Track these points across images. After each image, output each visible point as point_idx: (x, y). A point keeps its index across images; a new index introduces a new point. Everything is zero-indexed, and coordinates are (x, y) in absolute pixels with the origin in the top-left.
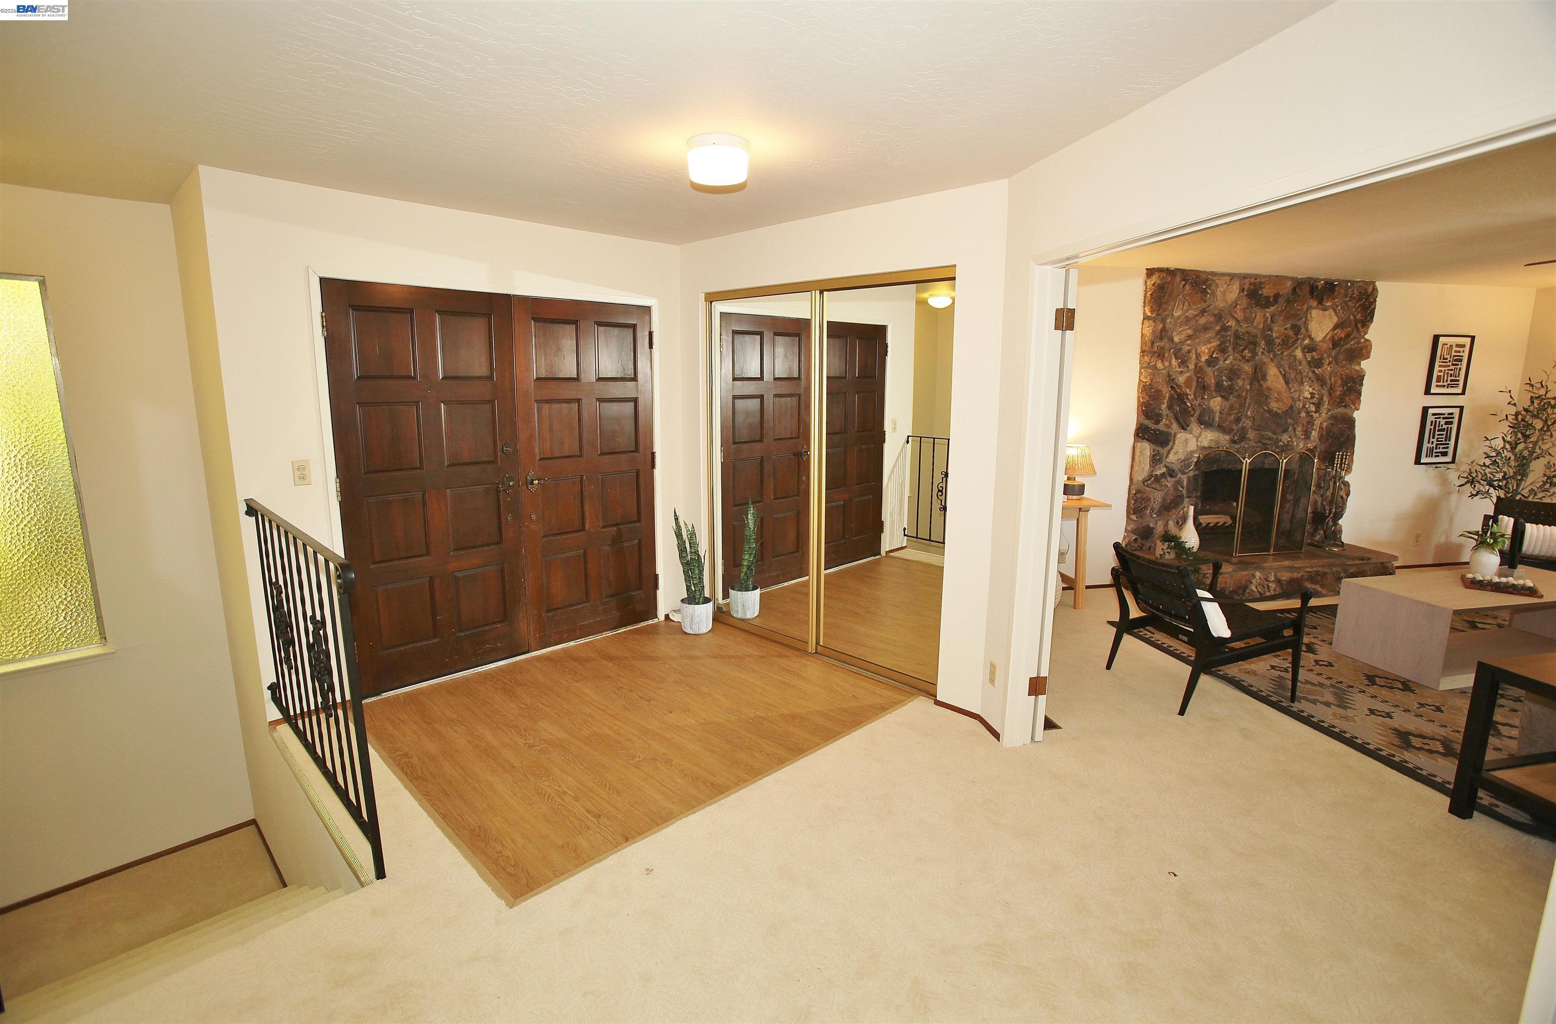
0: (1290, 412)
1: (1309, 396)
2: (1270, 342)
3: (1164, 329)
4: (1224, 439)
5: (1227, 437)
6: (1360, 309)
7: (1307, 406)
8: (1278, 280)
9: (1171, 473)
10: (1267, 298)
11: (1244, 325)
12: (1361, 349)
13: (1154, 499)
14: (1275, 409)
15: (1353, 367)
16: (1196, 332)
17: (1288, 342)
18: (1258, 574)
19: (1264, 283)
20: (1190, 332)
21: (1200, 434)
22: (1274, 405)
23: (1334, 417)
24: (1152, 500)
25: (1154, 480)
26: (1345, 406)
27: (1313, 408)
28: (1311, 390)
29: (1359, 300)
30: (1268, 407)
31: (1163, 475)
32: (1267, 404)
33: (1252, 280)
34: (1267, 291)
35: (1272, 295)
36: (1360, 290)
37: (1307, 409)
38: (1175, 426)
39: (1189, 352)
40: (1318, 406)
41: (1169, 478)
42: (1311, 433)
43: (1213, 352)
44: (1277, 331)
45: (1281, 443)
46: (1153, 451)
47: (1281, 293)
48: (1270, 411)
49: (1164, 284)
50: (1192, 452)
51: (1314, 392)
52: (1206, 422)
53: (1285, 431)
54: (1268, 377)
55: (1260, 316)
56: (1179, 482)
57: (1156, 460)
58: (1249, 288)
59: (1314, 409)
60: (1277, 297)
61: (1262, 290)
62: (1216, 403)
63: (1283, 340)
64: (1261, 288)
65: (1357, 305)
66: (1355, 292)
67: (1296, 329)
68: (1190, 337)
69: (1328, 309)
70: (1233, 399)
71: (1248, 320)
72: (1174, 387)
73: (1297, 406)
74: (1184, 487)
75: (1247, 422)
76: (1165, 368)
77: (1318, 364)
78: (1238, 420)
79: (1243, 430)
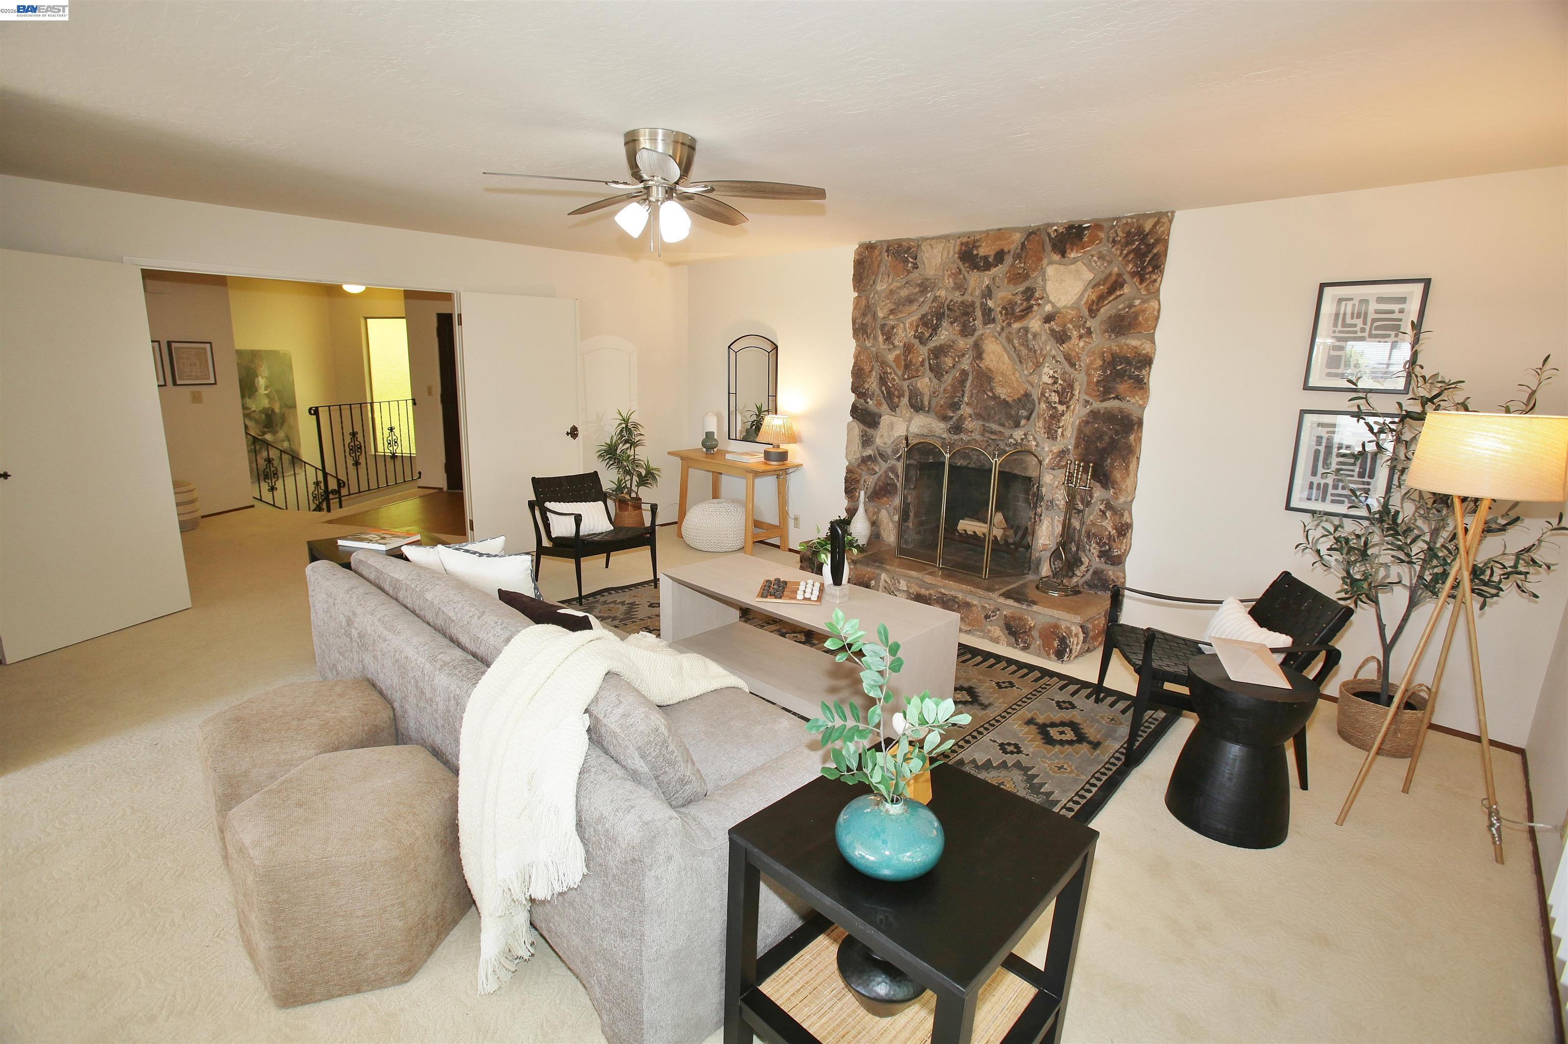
0: (1026, 400)
1: (1050, 381)
3: (868, 306)
4: (939, 428)
5: (942, 425)
6: (1131, 256)
7: (1047, 395)
8: (1000, 234)
9: (883, 456)
10: (985, 258)
11: (957, 294)
12: (1136, 316)
13: (865, 482)
14: (1003, 397)
15: (1128, 342)
16: (898, 306)
17: (1013, 309)
18: (884, 576)
19: (978, 241)
21: (910, 419)
22: (1002, 392)
23: (1094, 414)
24: (862, 482)
25: (865, 460)
26: (1117, 398)
27: (1055, 398)
28: (1051, 373)
29: (1128, 244)
30: (993, 393)
31: (870, 457)
32: (991, 390)
33: (965, 240)
34: (985, 250)
35: (992, 253)
36: (1128, 229)
37: (1047, 398)
38: (885, 407)
39: (893, 328)
40: (1065, 396)
41: (879, 460)
42: (1056, 432)
43: (917, 327)
44: (1005, 293)
45: (1011, 440)
46: (862, 432)
47: (1006, 250)
48: (995, 398)
49: (862, 259)
50: (901, 438)
51: (1056, 376)
52: (917, 407)
53: (1017, 425)
54: (985, 355)
55: (977, 281)
56: (892, 469)
57: (866, 441)
58: (961, 249)
59: (1057, 399)
60: (1000, 256)
61: (977, 250)
62: (925, 383)
63: (1004, 308)
64: (977, 248)
65: (1125, 252)
66: (1120, 234)
67: (1029, 293)
68: (892, 312)
69: (1075, 261)
70: (948, 379)
71: (960, 287)
72: (884, 364)
73: (1036, 394)
74: (897, 477)
75: (966, 410)
76: (873, 346)
77: (1061, 338)
78: (955, 406)
79: (961, 419)
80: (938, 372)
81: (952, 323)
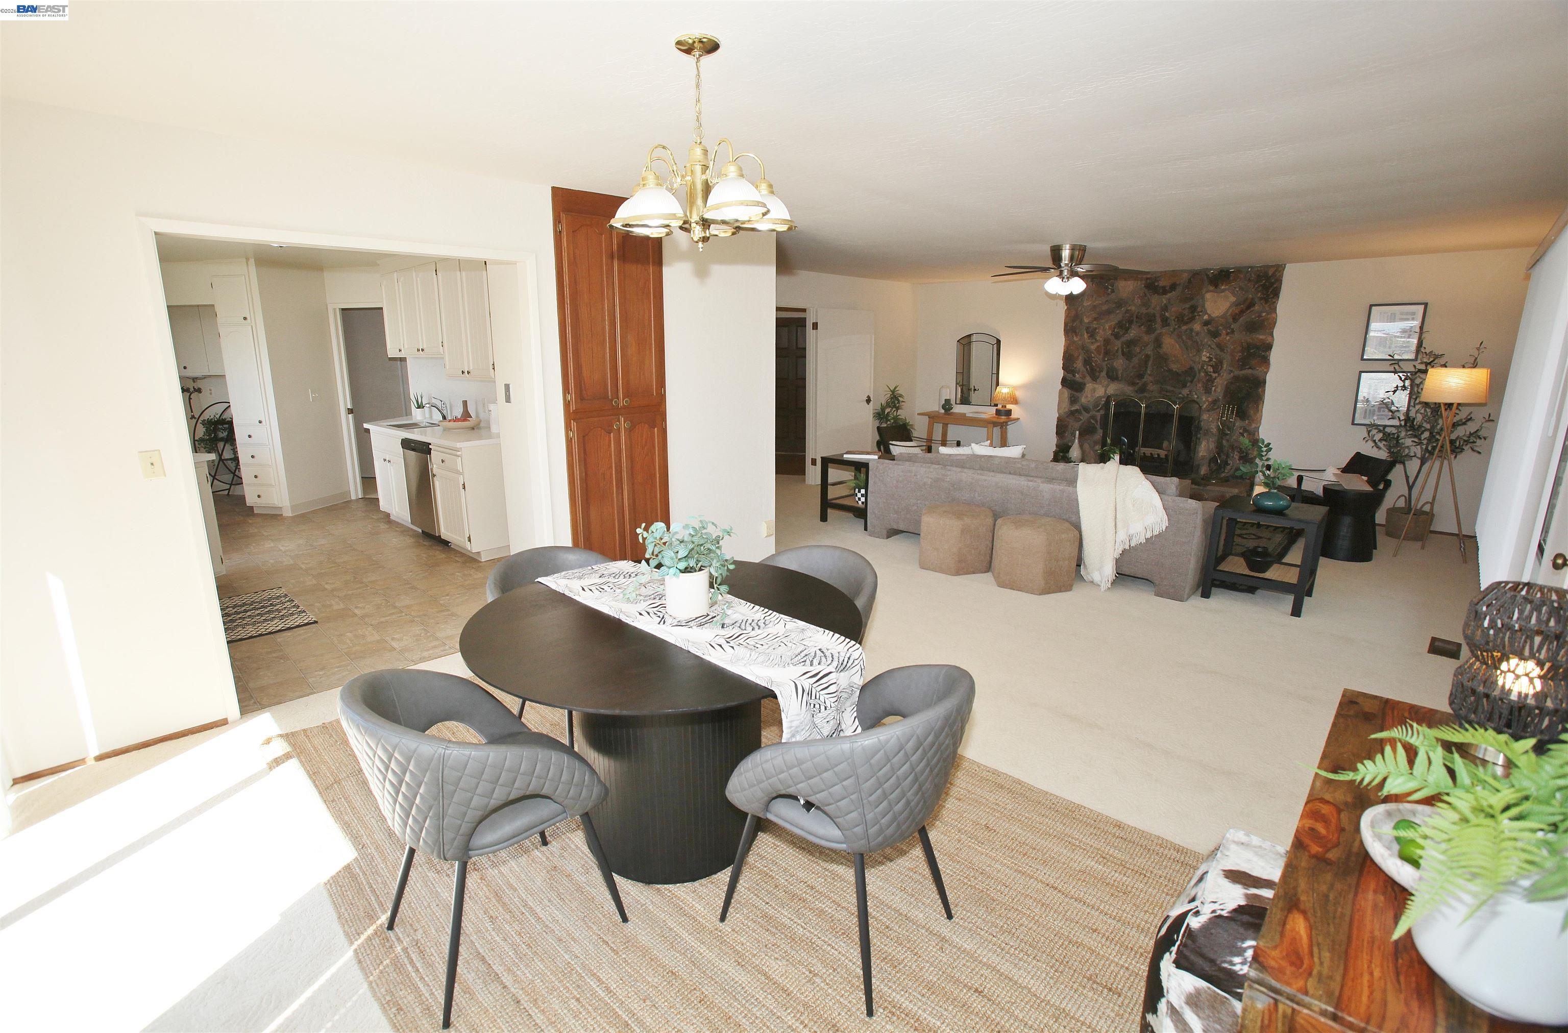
0: (1190, 372)
1: (1207, 360)
2: (1166, 320)
4: (1128, 390)
5: (1131, 388)
6: (1259, 289)
7: (1205, 368)
8: (1174, 273)
9: (1086, 410)
10: (1164, 288)
11: (1143, 308)
12: (1263, 321)
14: (1174, 370)
15: (1256, 336)
16: (1100, 316)
19: (1160, 277)
20: (1095, 315)
21: (1107, 386)
22: (1174, 367)
23: (1236, 378)
24: (1070, 427)
25: (1072, 413)
26: (1250, 368)
27: (1210, 369)
28: (1208, 355)
29: (1258, 282)
30: (1168, 368)
31: (1077, 411)
32: (1167, 366)
33: (1150, 276)
34: (1162, 283)
35: (1168, 285)
37: (1205, 370)
38: (1088, 378)
39: (1095, 329)
40: (1217, 368)
41: (1083, 412)
42: (1211, 389)
43: (1114, 328)
44: (1175, 309)
45: (1182, 395)
46: (1070, 395)
47: (1178, 283)
48: (1170, 371)
50: (1100, 397)
51: (1211, 357)
52: (1112, 376)
53: (1184, 386)
54: (1166, 346)
55: (1157, 301)
57: (1073, 400)
58: (1147, 281)
59: (1212, 370)
60: (1173, 287)
62: (1119, 363)
63: (1177, 317)
64: (1158, 281)
65: (1256, 286)
66: (1253, 275)
67: (1193, 309)
68: (1095, 319)
69: (1223, 291)
70: (1135, 360)
71: (1146, 304)
72: (1087, 351)
73: (1197, 368)
74: (1097, 421)
75: (1147, 378)
76: (1080, 340)
77: (1215, 334)
78: (1141, 376)
79: (1145, 384)
80: (1128, 356)
81: (1140, 326)
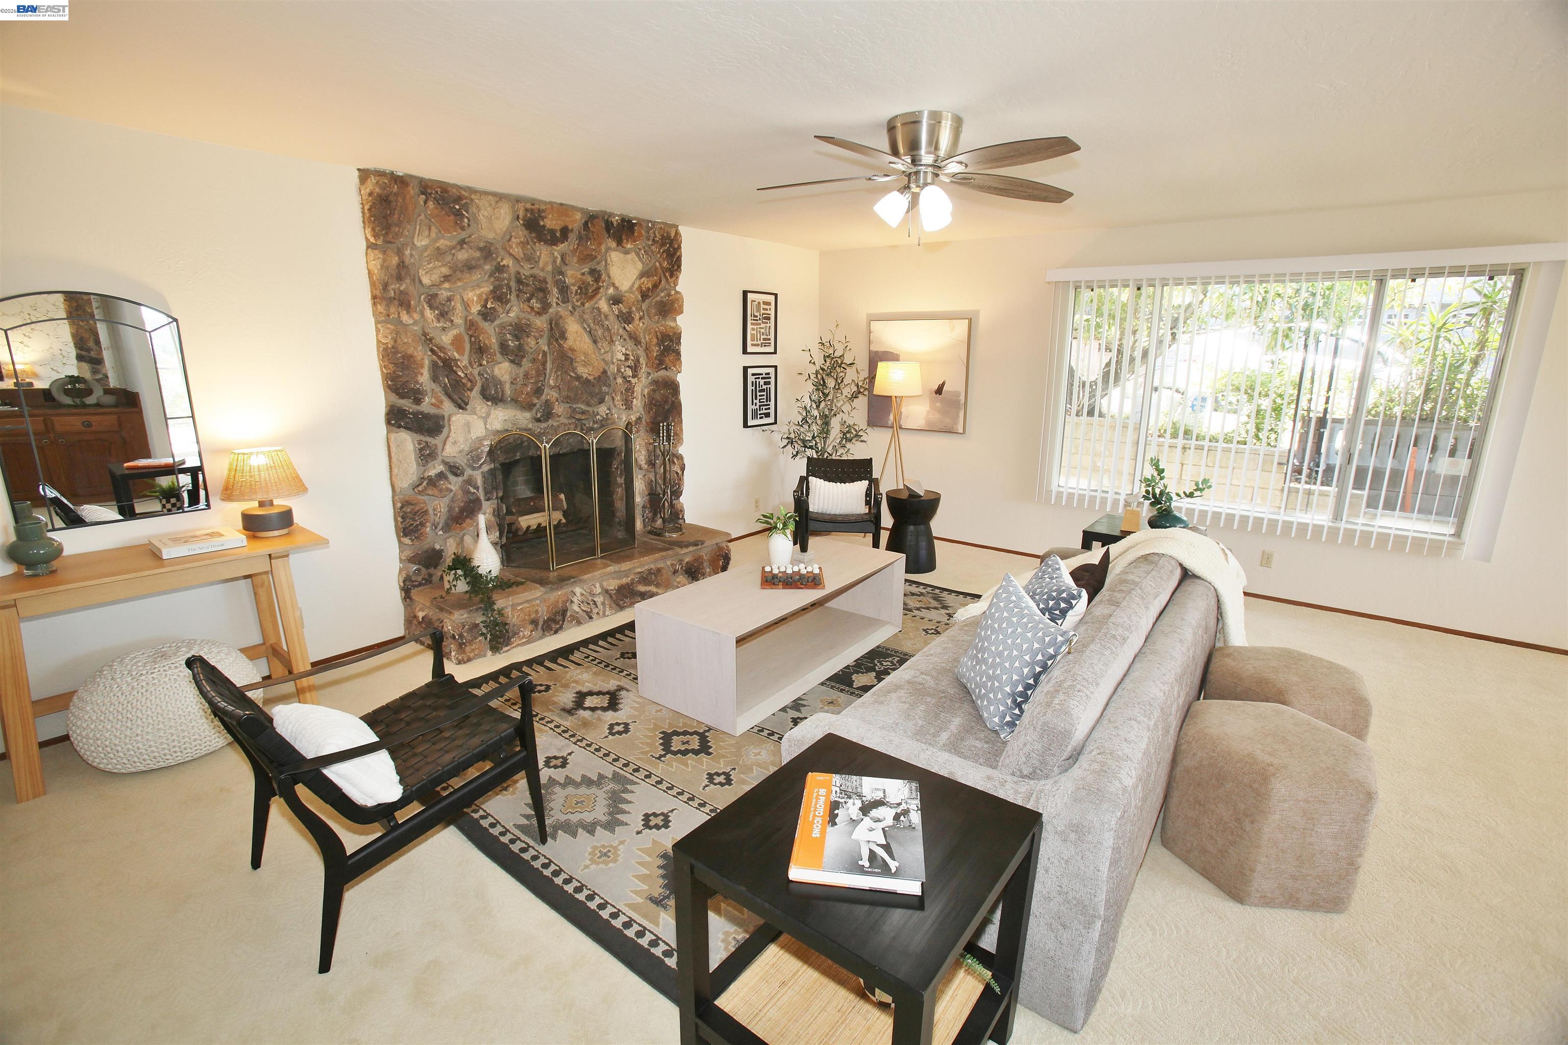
0: (604, 377)
1: (623, 358)
2: (564, 290)
3: (402, 265)
4: (524, 418)
5: (528, 415)
6: (665, 255)
7: (623, 370)
8: (563, 209)
9: (455, 470)
10: (552, 232)
11: (527, 266)
12: (673, 303)
13: (434, 510)
14: (585, 376)
15: (667, 323)
16: (455, 272)
17: (587, 289)
18: (578, 590)
19: (544, 211)
20: (445, 271)
21: (488, 415)
22: (583, 371)
23: (655, 382)
24: (431, 512)
25: (429, 482)
26: (666, 369)
27: (629, 372)
28: (624, 350)
29: (663, 245)
30: (576, 373)
31: (441, 475)
32: (574, 370)
33: (529, 206)
34: (551, 222)
35: (558, 228)
36: (662, 233)
37: (622, 373)
38: (448, 407)
39: (449, 299)
40: (635, 369)
41: (452, 478)
42: (632, 402)
43: (486, 301)
44: (573, 274)
45: (598, 417)
46: (419, 444)
47: (570, 228)
48: (578, 378)
49: (387, 196)
50: (480, 440)
51: (628, 353)
52: (493, 396)
53: (601, 401)
54: (568, 335)
55: (546, 256)
56: (470, 482)
57: (426, 455)
58: (526, 216)
59: (631, 374)
60: (565, 231)
61: (543, 220)
62: (503, 370)
63: (580, 288)
64: (543, 218)
65: (661, 251)
66: (657, 235)
67: (596, 274)
68: (446, 278)
69: (627, 252)
70: (526, 364)
71: (530, 259)
72: (435, 349)
73: (613, 369)
74: (477, 488)
75: (550, 394)
76: (416, 323)
77: (626, 318)
78: (538, 391)
79: (548, 405)
80: (516, 356)
81: (529, 300)
